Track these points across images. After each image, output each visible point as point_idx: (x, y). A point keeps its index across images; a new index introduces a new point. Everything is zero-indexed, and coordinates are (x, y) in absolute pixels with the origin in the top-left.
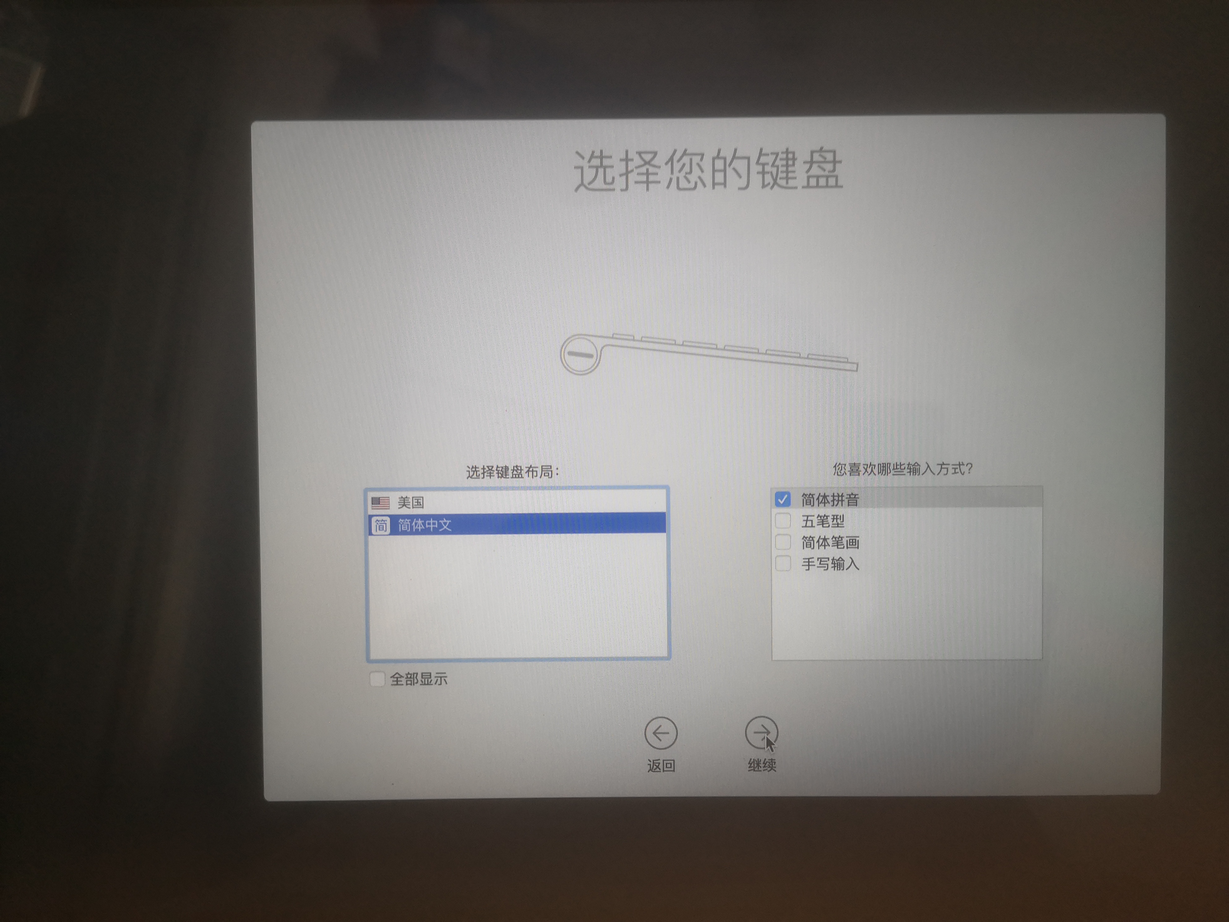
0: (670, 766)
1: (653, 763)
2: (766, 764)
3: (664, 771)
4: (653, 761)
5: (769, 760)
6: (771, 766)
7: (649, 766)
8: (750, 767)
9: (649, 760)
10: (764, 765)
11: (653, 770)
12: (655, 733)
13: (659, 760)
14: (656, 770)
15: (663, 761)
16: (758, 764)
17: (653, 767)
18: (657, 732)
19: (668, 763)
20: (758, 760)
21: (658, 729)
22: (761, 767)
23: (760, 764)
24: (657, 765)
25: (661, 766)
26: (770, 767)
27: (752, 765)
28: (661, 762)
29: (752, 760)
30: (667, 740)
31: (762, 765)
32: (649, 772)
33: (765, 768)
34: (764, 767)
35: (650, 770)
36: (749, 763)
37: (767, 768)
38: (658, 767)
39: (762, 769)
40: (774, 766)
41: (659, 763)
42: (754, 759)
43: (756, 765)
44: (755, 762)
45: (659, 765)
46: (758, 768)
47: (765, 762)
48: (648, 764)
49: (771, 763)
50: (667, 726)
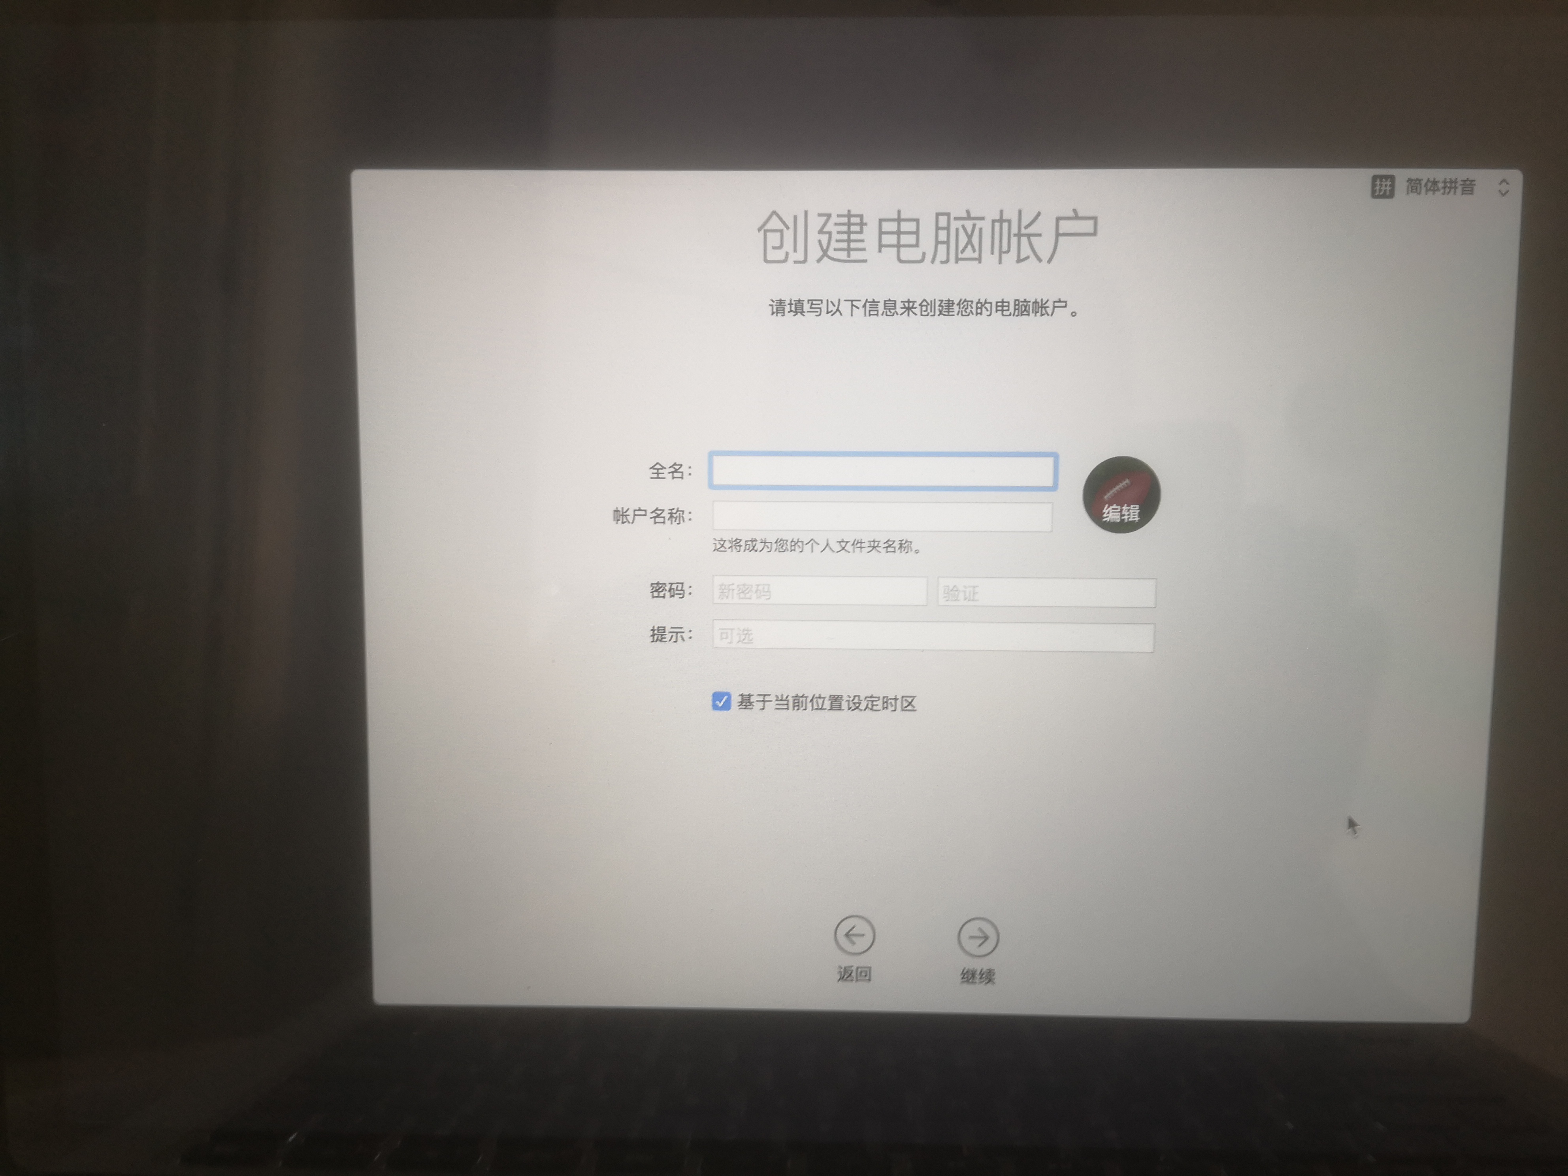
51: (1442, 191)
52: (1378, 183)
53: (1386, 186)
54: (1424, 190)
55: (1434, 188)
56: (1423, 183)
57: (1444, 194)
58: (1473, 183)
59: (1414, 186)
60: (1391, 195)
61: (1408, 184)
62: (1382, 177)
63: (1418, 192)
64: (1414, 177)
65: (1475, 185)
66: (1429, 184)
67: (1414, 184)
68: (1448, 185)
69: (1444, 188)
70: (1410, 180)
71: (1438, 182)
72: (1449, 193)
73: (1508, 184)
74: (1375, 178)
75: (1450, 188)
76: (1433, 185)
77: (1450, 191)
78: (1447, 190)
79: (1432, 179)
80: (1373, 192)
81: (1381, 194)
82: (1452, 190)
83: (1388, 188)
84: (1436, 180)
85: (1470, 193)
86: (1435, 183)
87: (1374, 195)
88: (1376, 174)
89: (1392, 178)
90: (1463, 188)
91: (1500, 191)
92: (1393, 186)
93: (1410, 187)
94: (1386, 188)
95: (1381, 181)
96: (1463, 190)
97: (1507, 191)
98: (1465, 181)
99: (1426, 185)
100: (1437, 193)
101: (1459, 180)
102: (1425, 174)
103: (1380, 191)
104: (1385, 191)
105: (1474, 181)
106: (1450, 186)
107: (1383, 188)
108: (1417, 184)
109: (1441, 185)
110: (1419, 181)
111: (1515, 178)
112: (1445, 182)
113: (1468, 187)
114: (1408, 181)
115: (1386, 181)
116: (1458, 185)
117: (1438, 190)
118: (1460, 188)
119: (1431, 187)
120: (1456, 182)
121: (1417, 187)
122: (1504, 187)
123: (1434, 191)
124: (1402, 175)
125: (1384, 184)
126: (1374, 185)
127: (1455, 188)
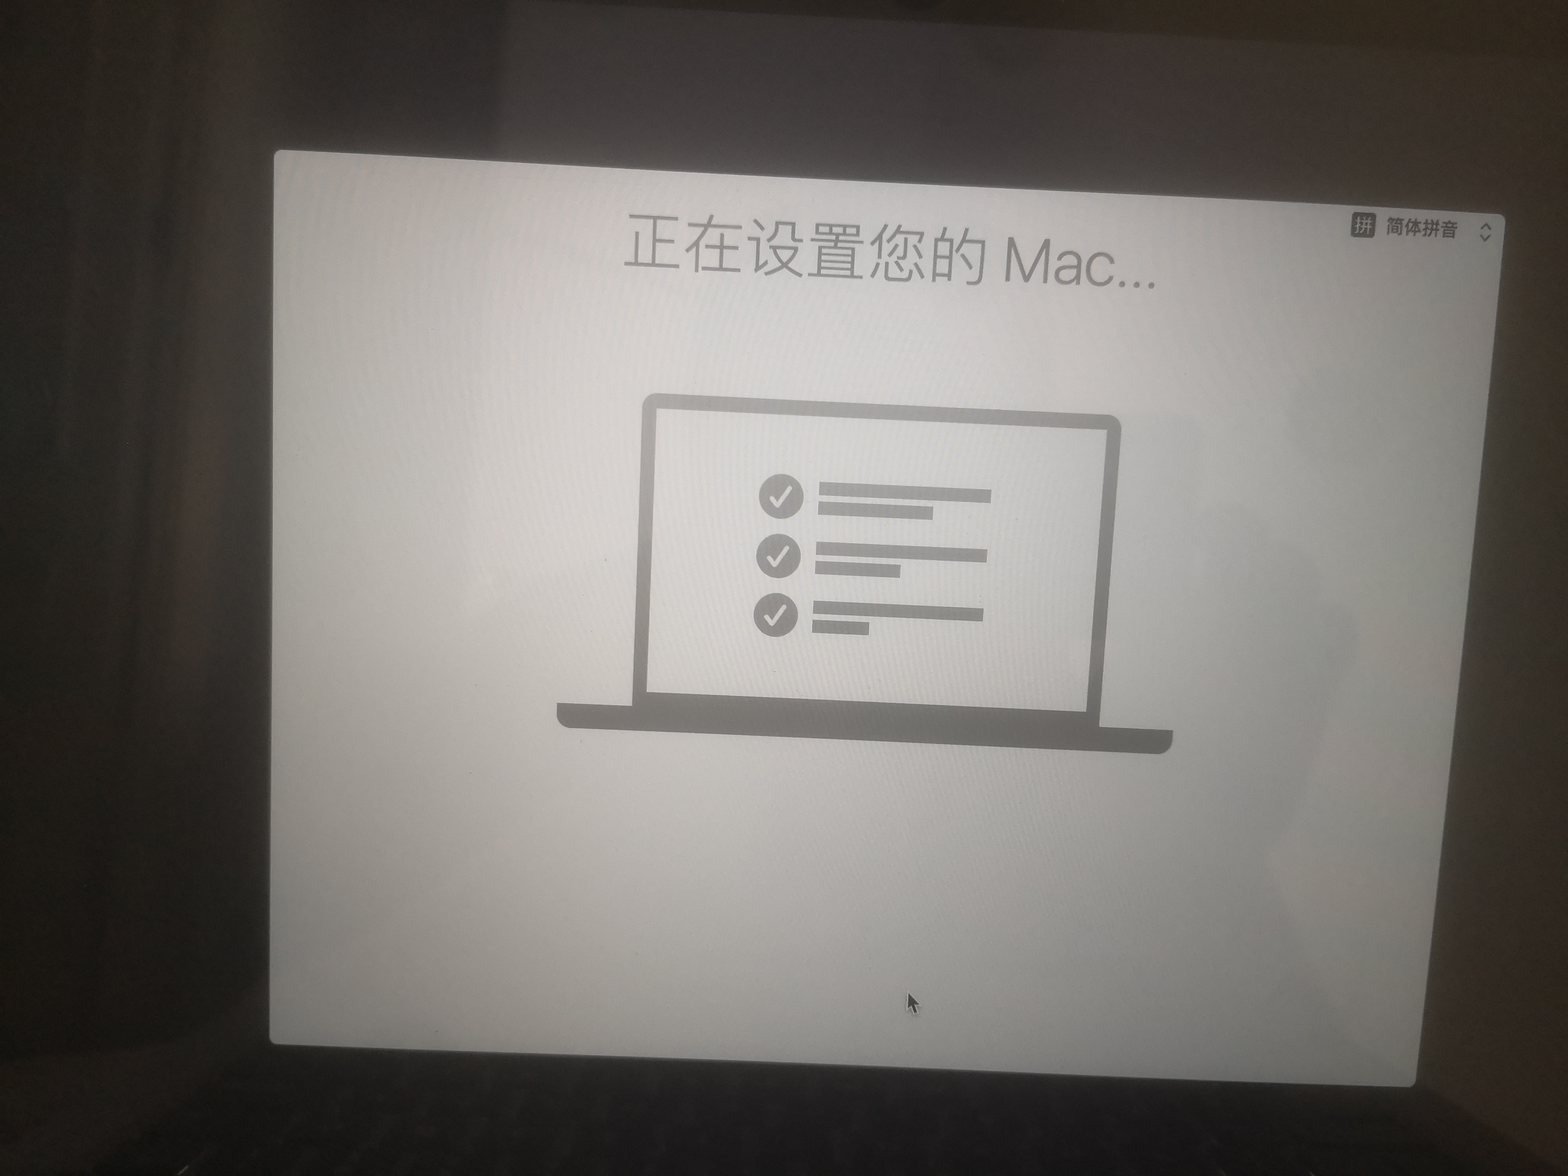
51: (1423, 233)
52: (1358, 220)
53: (1366, 224)
54: (1404, 230)
55: (1415, 229)
56: (1405, 223)
57: (1425, 235)
58: (1455, 226)
59: (1395, 225)
60: (1371, 234)
61: (1388, 223)
62: (1362, 215)
63: (1399, 232)
64: (1395, 216)
65: (1456, 228)
66: (1411, 225)
67: (1396, 223)
68: (1430, 226)
69: (1426, 229)
70: (1391, 220)
71: (1420, 223)
72: (1429, 235)
73: (1490, 228)
74: (1355, 215)
75: (1432, 229)
76: (1414, 226)
77: (1431, 233)
78: (1428, 232)
79: (1413, 220)
80: (1353, 229)
81: (1361, 232)
82: (1434, 232)
83: (1369, 227)
84: (1418, 220)
85: (1450, 236)
86: (1416, 223)
87: (1354, 233)
88: (1356, 211)
89: (1373, 216)
90: (1444, 230)
91: (1481, 236)
92: (1373, 225)
93: (1391, 227)
94: (1366, 227)
95: (1362, 219)
96: (1444, 233)
97: (1489, 236)
98: (1446, 223)
99: (1407, 225)
100: (1417, 234)
101: (1440, 223)
102: (1407, 214)
103: (1360, 229)
104: (1366, 229)
105: (1456, 223)
106: (1432, 228)
107: (1364, 226)
108: (1398, 223)
109: (1422, 226)
110: (1400, 221)
111: (1497, 222)
112: (1426, 223)
113: (1450, 230)
114: (1389, 221)
115: (1367, 219)
116: (1439, 227)
117: (1419, 231)
118: (1442, 230)
119: (1412, 228)
120: (1437, 224)
121: (1398, 227)
122: (1486, 232)
123: (1415, 232)
124: (1383, 214)
125: (1364, 222)
126: (1354, 223)
127: (1437, 230)
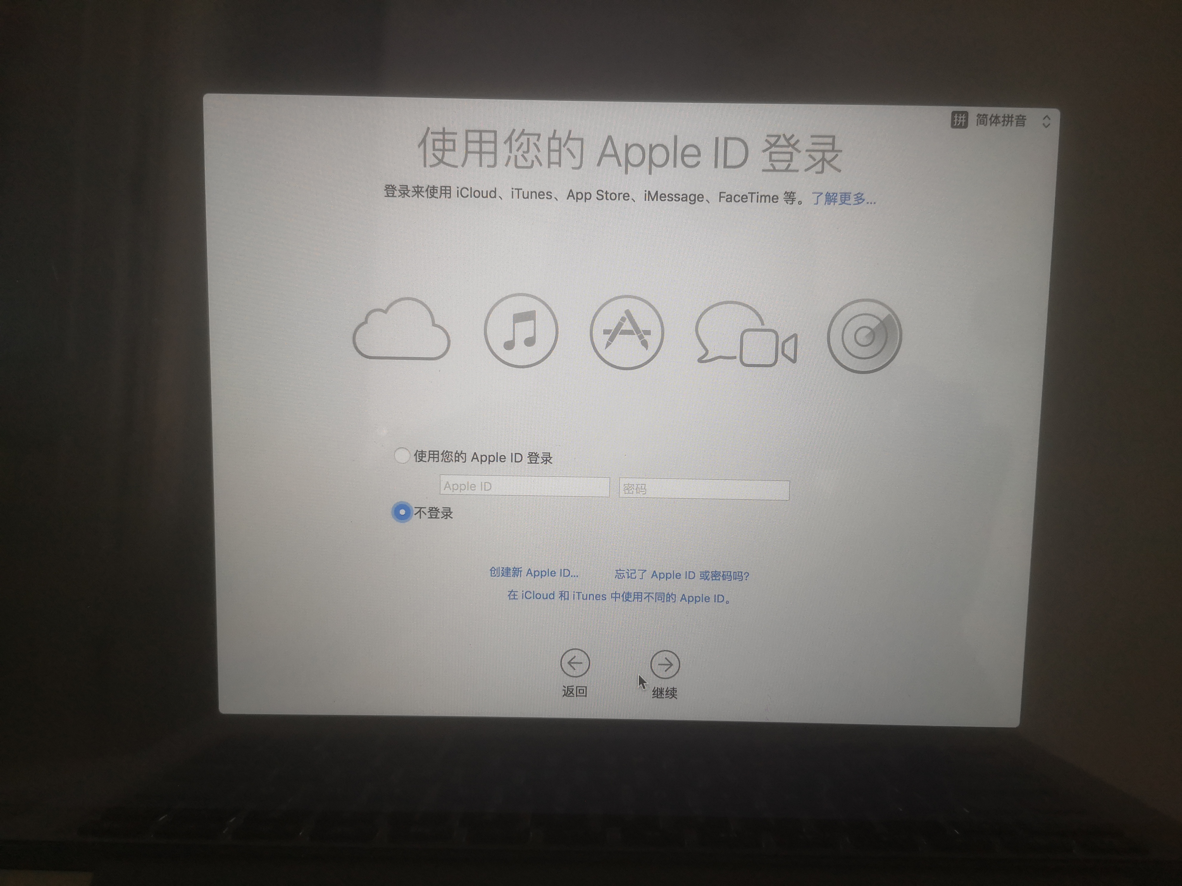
0: (582, 691)
1: (568, 689)
2: (668, 692)
3: (577, 696)
4: (568, 687)
5: (671, 688)
6: (673, 694)
7: (564, 691)
8: (654, 694)
9: (564, 686)
10: (666, 693)
11: (567, 695)
12: (569, 663)
13: (573, 686)
14: (570, 695)
15: (577, 687)
16: (661, 693)
17: (567, 692)
18: (572, 661)
19: (581, 690)
20: (661, 688)
21: (572, 659)
22: (663, 695)
23: (663, 692)
24: (571, 690)
25: (574, 692)
26: (671, 695)
27: (656, 693)
28: (575, 688)
29: (656, 689)
30: (580, 669)
31: (665, 693)
32: (563, 696)
33: (667, 696)
34: (667, 694)
35: (565, 695)
36: (653, 691)
37: (669, 695)
38: (571, 692)
39: (664, 696)
40: (675, 694)
41: (573, 689)
42: (658, 688)
43: (659, 693)
44: (659, 690)
45: (572, 691)
46: (661, 696)
47: (668, 690)
48: (563, 690)
49: (673, 691)
50: (580, 657)
51: (1002, 123)
52: (956, 117)
53: (962, 119)
54: (989, 122)
56: (989, 117)
57: (1003, 125)
58: (1025, 118)
59: (982, 119)
60: (966, 126)
61: (977, 119)
62: (958, 113)
63: (985, 124)
64: (982, 113)
65: (1026, 120)
66: (993, 119)
67: (983, 118)
68: (1007, 119)
69: (1004, 121)
70: (979, 115)
71: (999, 117)
72: (1007, 125)
73: (1049, 119)
74: (954, 113)
75: (1008, 121)
76: (996, 120)
77: (1008, 123)
78: (1006, 123)
79: (995, 115)
80: (953, 123)
81: (958, 124)
82: (1010, 123)
83: (963, 121)
84: (998, 115)
85: (1022, 125)
86: (997, 117)
87: (953, 126)
88: (954, 111)
89: (966, 113)
90: (1017, 121)
91: (1044, 124)
92: (967, 119)
93: (979, 120)
94: (961, 121)
95: (958, 115)
96: (1017, 123)
97: (1049, 124)
98: (1019, 116)
99: (991, 119)
100: (998, 125)
101: (1014, 116)
102: (990, 111)
103: (958, 123)
104: (962, 123)
105: (1025, 116)
106: (1008, 120)
107: (960, 121)
108: (984, 118)
109: (1001, 119)
110: (985, 116)
111: (1055, 114)
112: (1004, 117)
113: (1021, 121)
114: (977, 116)
115: (962, 116)
116: (1013, 119)
117: (999, 123)
118: (1015, 121)
119: (994, 121)
120: (1012, 117)
121: (984, 120)
122: (1047, 121)
123: (996, 123)
124: (973, 111)
125: (960, 117)
126: (953, 119)
127: (1012, 121)
